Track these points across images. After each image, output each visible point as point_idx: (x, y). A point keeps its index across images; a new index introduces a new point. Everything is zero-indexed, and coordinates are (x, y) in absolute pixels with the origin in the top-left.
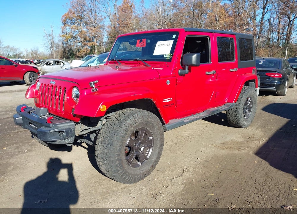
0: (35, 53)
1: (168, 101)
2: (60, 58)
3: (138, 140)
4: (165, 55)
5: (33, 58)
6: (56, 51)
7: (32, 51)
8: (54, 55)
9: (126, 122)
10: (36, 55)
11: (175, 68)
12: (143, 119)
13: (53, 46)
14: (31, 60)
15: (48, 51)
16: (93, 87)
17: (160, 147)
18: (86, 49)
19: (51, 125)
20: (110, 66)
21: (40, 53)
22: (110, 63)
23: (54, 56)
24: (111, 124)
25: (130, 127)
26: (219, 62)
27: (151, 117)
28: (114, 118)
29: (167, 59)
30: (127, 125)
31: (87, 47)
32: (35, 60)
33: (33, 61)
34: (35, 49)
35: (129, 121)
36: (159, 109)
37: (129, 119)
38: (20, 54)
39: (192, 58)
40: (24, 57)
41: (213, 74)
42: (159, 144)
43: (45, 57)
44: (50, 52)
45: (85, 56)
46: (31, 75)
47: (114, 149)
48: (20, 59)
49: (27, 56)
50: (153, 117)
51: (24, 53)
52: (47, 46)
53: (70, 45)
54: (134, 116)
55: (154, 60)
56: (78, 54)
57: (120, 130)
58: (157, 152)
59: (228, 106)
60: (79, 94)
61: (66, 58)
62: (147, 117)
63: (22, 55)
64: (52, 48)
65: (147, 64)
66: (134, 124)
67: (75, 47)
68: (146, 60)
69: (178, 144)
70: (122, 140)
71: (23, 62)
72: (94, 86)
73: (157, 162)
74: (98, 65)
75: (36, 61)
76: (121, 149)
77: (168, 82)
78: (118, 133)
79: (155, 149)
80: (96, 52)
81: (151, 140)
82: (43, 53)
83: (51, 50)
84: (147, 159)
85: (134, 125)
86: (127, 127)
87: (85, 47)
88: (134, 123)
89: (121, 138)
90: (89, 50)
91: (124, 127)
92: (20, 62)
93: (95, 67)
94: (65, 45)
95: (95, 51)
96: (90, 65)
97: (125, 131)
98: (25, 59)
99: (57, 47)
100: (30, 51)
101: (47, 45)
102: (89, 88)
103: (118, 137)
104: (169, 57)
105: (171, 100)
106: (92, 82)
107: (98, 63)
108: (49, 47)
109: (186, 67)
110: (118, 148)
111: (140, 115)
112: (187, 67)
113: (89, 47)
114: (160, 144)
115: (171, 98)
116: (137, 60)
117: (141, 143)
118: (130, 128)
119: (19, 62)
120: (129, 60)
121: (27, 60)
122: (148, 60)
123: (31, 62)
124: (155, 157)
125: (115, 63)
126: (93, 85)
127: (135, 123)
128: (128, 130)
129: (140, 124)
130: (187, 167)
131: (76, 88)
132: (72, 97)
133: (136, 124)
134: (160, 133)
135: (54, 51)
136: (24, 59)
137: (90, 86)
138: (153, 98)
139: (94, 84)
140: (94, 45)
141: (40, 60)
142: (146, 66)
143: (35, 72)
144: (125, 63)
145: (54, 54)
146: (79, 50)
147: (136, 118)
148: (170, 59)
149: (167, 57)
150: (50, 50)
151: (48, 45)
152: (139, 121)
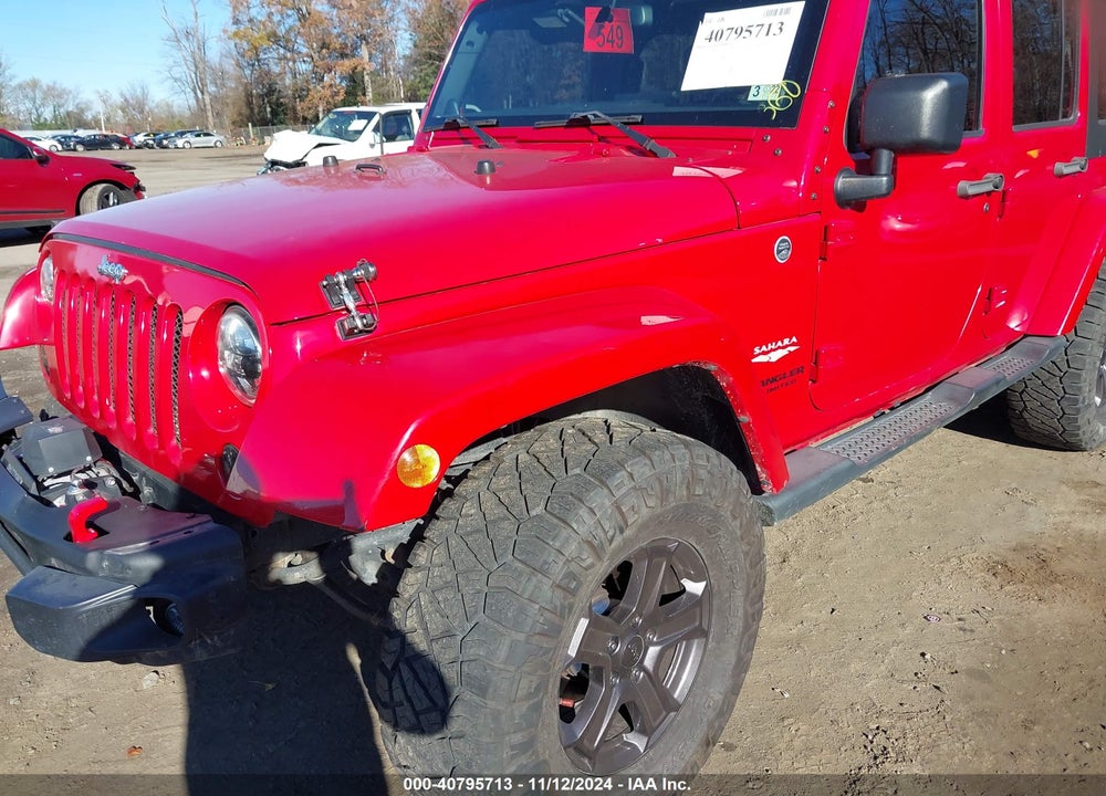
0: (135, 107)
1: (775, 356)
2: (233, 123)
3: (634, 616)
4: (753, 91)
5: (129, 125)
6: (215, 99)
7: (126, 100)
8: (210, 114)
9: (565, 532)
10: (142, 112)
11: (820, 164)
12: (665, 494)
13: (203, 76)
14: (120, 135)
15: (183, 96)
16: (349, 311)
17: (747, 627)
18: (331, 86)
19: (92, 558)
20: (436, 158)
21: (157, 107)
22: (437, 142)
23: (207, 117)
24: (470, 539)
25: (589, 561)
26: (1015, 128)
27: (703, 473)
28: (485, 496)
29: (771, 112)
30: (572, 549)
31: (335, 79)
32: (137, 134)
33: (128, 139)
34: (135, 91)
35: (583, 523)
36: (744, 418)
37: (583, 512)
38: (82, 111)
39: (919, 104)
40: (97, 124)
41: (989, 193)
42: (741, 613)
43: (176, 120)
44: (193, 102)
45: (326, 115)
46: (107, 197)
47: (496, 716)
48: (82, 133)
49: (108, 120)
50: (716, 470)
51: (97, 109)
52: (177, 76)
53: (268, 73)
54: (613, 482)
55: (686, 118)
56: (299, 108)
57: (530, 588)
58: (730, 658)
59: (1036, 353)
60: (260, 349)
61: (254, 126)
62: (682, 483)
63: (89, 116)
64: (199, 87)
65: (651, 145)
66: (611, 542)
67: (288, 81)
68: (639, 118)
69: (793, 559)
70: (547, 651)
71: (91, 144)
72: (351, 305)
73: (725, 711)
74: (376, 152)
75: (140, 139)
76: (537, 708)
77: (782, 250)
78: (522, 610)
79: (718, 643)
80: (368, 98)
81: (697, 601)
82: (168, 105)
83: (196, 93)
84: (676, 707)
85: (614, 544)
86: (573, 567)
87: (326, 78)
88: (611, 533)
89: (536, 640)
90: (342, 92)
91: (558, 569)
92: (81, 142)
93: (359, 168)
94: (248, 72)
95: (364, 94)
96: (334, 158)
97: (559, 593)
98: (101, 129)
99: (218, 82)
100: (117, 99)
101: (177, 72)
102: (323, 315)
103: (521, 637)
104: (784, 102)
105: (792, 349)
106: (342, 278)
107: (378, 139)
108: (189, 80)
109: (879, 156)
110: (524, 706)
111: (648, 472)
112: (885, 157)
113: (342, 78)
114: (746, 613)
115: (794, 339)
116: (584, 122)
117: (643, 629)
118: (592, 565)
119: (78, 143)
120: (543, 124)
121: (109, 133)
122: (649, 119)
123: (123, 143)
124: (716, 694)
125: (464, 140)
126: (345, 291)
127: (622, 531)
128: (580, 584)
129: (644, 526)
130: (885, 722)
131: (243, 316)
132: (222, 370)
133: (628, 533)
134: (746, 554)
135: (207, 98)
136: (96, 132)
137: (324, 304)
138: (714, 361)
139: (354, 284)
140: (359, 68)
141: (154, 135)
142: (643, 153)
143: (122, 187)
144: (518, 142)
145: (209, 107)
146: (301, 93)
147: (624, 496)
148: (790, 114)
149: (766, 103)
150: (192, 94)
151: (184, 71)
152: (643, 510)
